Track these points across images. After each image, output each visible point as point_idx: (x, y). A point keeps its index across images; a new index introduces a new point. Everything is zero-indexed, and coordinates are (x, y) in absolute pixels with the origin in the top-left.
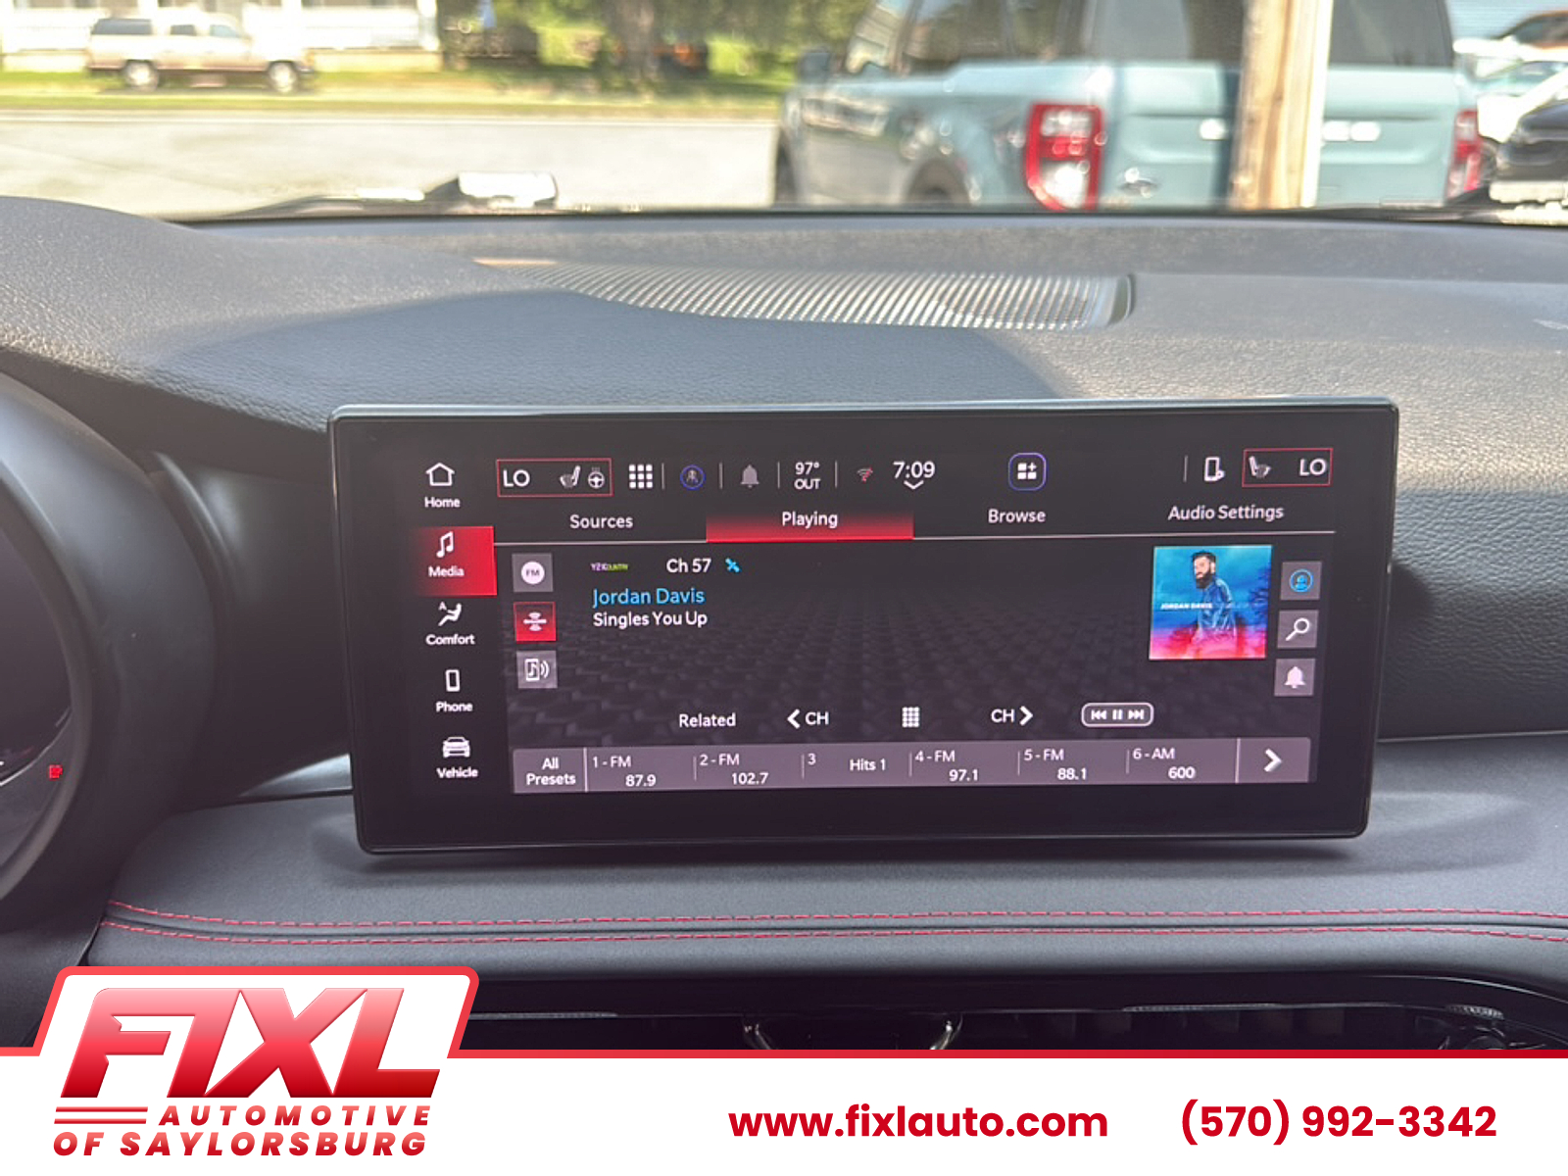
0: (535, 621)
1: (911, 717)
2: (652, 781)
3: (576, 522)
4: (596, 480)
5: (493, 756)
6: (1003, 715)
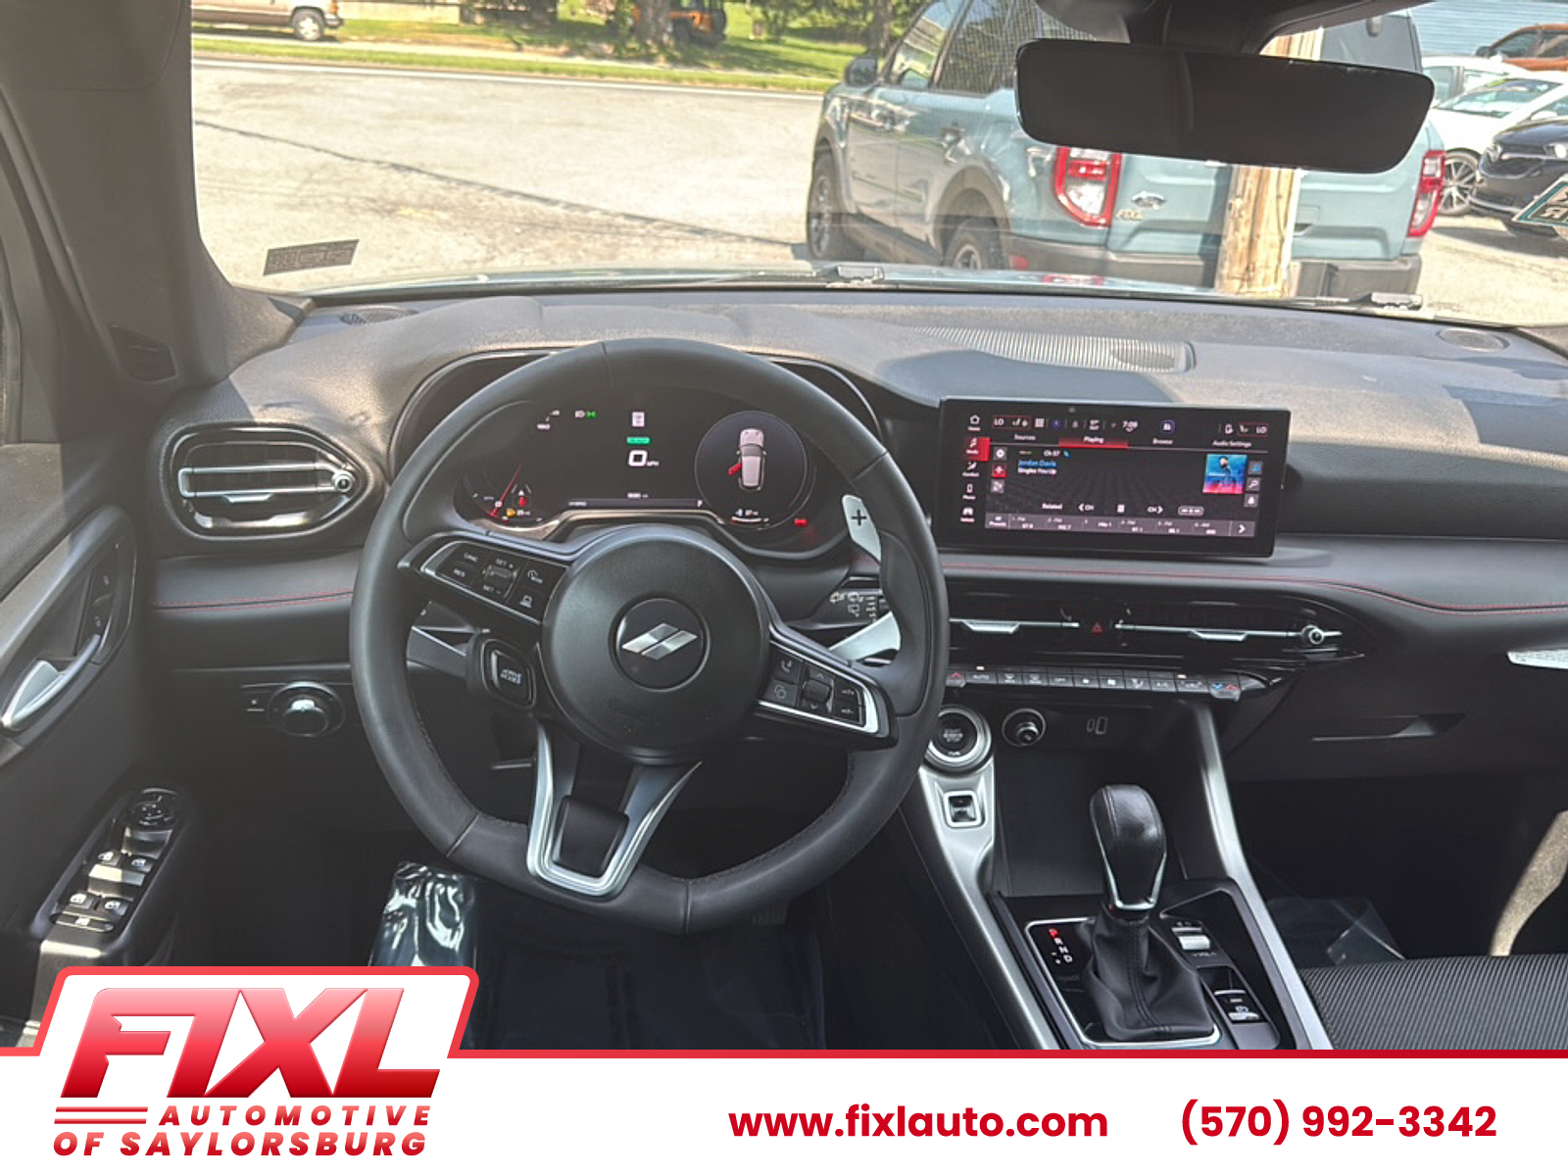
0: (999, 470)
1: (1121, 509)
2: (1031, 526)
3: (1017, 437)
4: (1025, 424)
5: (979, 516)
6: (1152, 509)
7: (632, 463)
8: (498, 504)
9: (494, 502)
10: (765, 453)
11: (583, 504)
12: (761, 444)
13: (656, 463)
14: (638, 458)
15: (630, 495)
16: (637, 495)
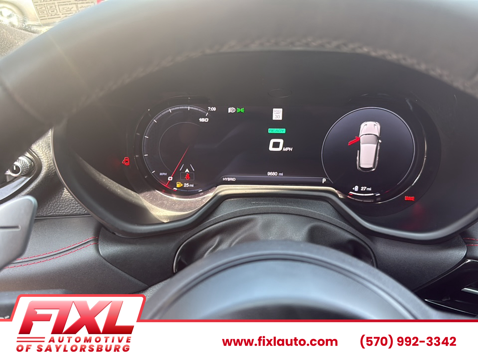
7: (271, 148)
8: (170, 179)
9: (167, 177)
10: (380, 141)
11: (233, 179)
12: (378, 134)
13: (290, 149)
14: (276, 145)
15: (269, 174)
16: (274, 174)
